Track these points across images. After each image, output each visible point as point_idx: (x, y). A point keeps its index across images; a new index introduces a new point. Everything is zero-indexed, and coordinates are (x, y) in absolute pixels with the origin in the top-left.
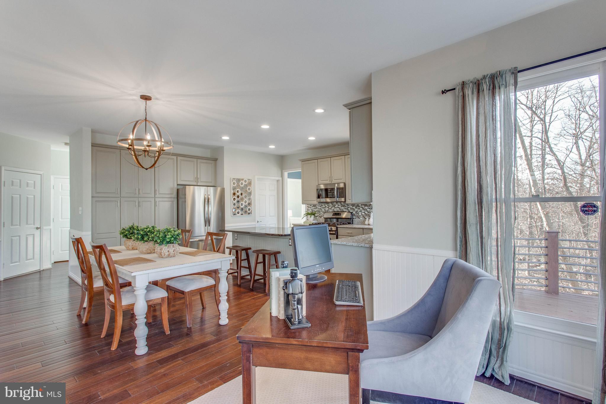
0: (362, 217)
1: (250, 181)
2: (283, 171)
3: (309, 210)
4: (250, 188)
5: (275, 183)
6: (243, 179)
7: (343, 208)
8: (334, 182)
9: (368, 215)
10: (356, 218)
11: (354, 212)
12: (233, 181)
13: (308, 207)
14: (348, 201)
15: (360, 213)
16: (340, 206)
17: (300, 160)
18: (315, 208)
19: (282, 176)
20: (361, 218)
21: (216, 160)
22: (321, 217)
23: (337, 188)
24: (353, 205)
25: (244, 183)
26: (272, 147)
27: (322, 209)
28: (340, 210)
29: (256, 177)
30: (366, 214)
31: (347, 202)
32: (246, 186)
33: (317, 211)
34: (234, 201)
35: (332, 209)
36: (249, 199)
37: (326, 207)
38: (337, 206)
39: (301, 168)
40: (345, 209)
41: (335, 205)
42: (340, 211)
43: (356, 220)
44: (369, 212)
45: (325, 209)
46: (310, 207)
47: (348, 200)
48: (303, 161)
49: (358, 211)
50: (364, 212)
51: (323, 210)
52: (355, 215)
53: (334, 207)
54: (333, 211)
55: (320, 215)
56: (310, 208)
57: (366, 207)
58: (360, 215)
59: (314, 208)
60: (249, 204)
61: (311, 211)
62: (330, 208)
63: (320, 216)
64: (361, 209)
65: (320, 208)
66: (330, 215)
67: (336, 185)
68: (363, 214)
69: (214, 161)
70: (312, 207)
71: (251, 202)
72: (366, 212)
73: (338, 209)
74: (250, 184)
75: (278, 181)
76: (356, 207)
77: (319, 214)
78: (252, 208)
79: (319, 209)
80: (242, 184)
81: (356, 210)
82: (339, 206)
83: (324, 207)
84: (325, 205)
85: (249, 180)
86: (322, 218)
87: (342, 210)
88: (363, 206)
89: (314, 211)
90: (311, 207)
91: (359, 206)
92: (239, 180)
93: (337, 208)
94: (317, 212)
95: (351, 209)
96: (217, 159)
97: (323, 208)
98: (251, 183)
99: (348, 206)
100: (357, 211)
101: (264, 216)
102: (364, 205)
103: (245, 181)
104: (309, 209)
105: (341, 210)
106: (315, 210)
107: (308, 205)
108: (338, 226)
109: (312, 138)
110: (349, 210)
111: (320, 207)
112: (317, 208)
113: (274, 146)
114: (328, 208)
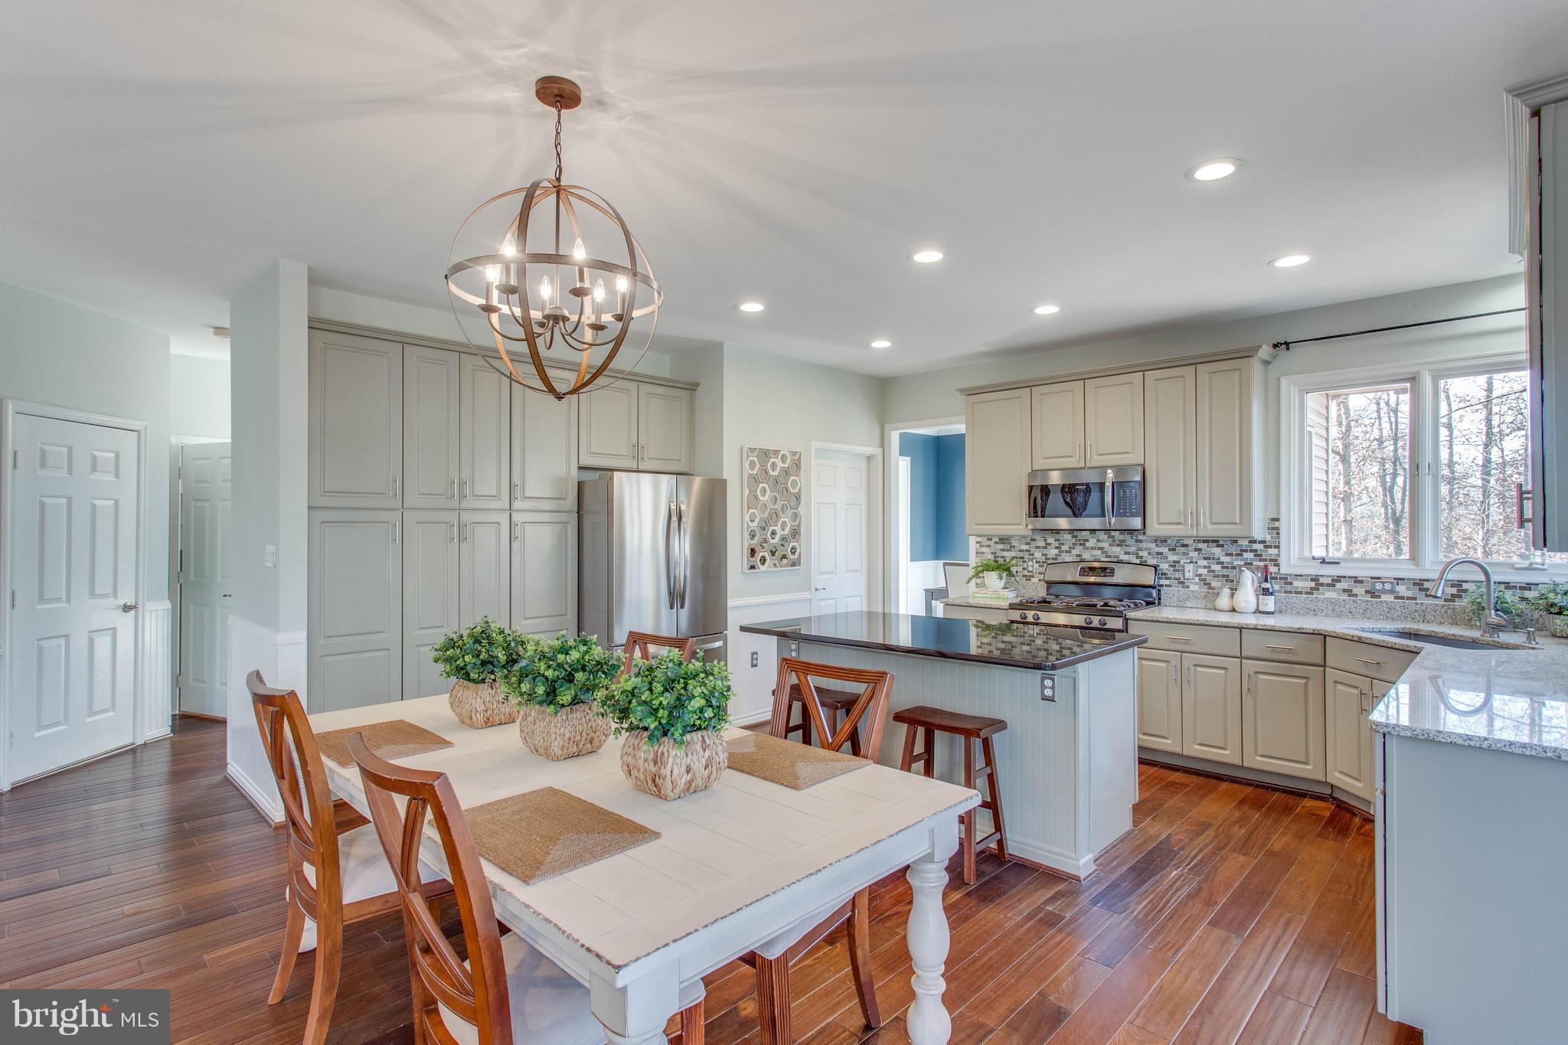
0: (1196, 583)
1: (797, 457)
2: (886, 426)
3: (983, 553)
4: (795, 480)
5: (863, 465)
6: (776, 452)
7: (1117, 549)
8: (1098, 461)
9: (1223, 576)
10: (1171, 586)
11: (1164, 567)
12: (750, 458)
13: (977, 542)
14: (1155, 529)
15: (1189, 568)
16: (1105, 545)
17: (962, 391)
18: (1007, 547)
19: (883, 443)
20: (1193, 587)
21: (692, 387)
22: (1028, 578)
23: (1113, 483)
24: (1162, 541)
25: (780, 465)
26: (881, 344)
27: (1033, 550)
28: (1107, 557)
29: (815, 444)
30: (1214, 571)
31: (1149, 532)
32: (786, 472)
33: (1017, 558)
34: (750, 524)
35: (1075, 552)
36: (796, 516)
37: (1050, 544)
38: (1092, 543)
39: (964, 417)
40: (1127, 553)
41: (1088, 541)
42: (1108, 560)
43: (1171, 593)
44: (1228, 568)
45: (1045, 551)
46: (988, 543)
47: (1156, 526)
48: (971, 392)
49: (1182, 563)
50: (1205, 567)
51: (1038, 555)
52: (1165, 574)
53: (1081, 545)
54: (1078, 559)
55: (1026, 573)
56: (989, 546)
57: (1216, 551)
58: (1187, 575)
59: (1001, 546)
60: (795, 533)
61: (990, 557)
62: (1065, 548)
63: (1024, 576)
64: (1194, 554)
65: (1026, 547)
66: (1072, 575)
67: (1110, 474)
68: (1204, 571)
69: (689, 392)
70: (995, 543)
71: (799, 526)
72: (1216, 567)
73: (1099, 552)
74: (797, 465)
75: (869, 458)
76: (1170, 550)
77: (1020, 569)
78: (801, 545)
79: (1020, 551)
80: (774, 466)
81: (1172, 557)
82: (1102, 545)
83: (1042, 544)
84: (1045, 540)
85: (794, 453)
86: (1035, 580)
87: (1115, 557)
88: (1202, 546)
89: (1004, 557)
90: (992, 543)
91: (1187, 546)
92: (765, 454)
93: (1093, 548)
94: (1014, 562)
95: (1149, 554)
96: (697, 385)
97: (1037, 547)
98: (800, 463)
99: (1141, 545)
100: (1179, 562)
101: (831, 572)
102: (1204, 541)
103: (783, 459)
104: (984, 549)
105: (1110, 557)
106: (1005, 554)
107: (979, 539)
108: (1131, 614)
109: (1047, 310)
110: (1142, 557)
111: (1026, 544)
112: (1014, 547)
113: (890, 341)
114: (1056, 548)
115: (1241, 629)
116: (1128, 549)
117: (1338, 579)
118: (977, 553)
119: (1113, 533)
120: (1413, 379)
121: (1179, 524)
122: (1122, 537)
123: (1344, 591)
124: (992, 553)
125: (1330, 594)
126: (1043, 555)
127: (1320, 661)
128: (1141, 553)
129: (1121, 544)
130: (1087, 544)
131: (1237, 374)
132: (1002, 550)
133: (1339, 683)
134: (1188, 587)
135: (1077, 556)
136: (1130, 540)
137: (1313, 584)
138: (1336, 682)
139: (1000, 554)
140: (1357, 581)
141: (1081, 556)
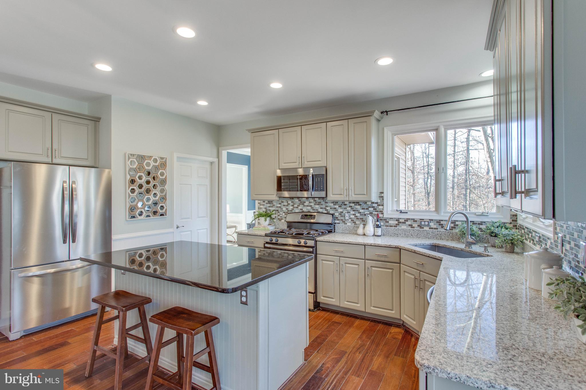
0: (350, 222)
1: (164, 160)
2: (220, 148)
3: (261, 208)
4: (163, 172)
5: (208, 166)
6: (150, 157)
7: (317, 206)
8: (306, 164)
9: (361, 219)
10: (339, 223)
11: (337, 214)
12: (131, 159)
13: (259, 203)
15: (347, 215)
16: (312, 204)
17: (249, 130)
18: (271, 205)
19: (218, 156)
20: (349, 224)
21: (96, 120)
22: (280, 220)
23: (313, 175)
24: (335, 203)
25: (152, 163)
26: (203, 103)
27: (282, 207)
28: (313, 210)
29: (175, 155)
30: (357, 216)
31: (329, 198)
32: (156, 168)
33: (275, 210)
34: (131, 194)
35: (300, 208)
36: (162, 191)
37: (289, 204)
38: (307, 203)
39: (249, 145)
40: (321, 208)
41: (305, 202)
42: (313, 211)
43: (340, 227)
44: (362, 215)
45: (287, 207)
46: (263, 203)
47: (331, 196)
48: (254, 131)
49: (344, 213)
50: (353, 215)
51: (284, 209)
52: (337, 218)
53: (302, 204)
54: (301, 211)
55: (279, 217)
56: (264, 205)
57: (358, 207)
58: (346, 218)
59: (269, 205)
60: (164, 198)
61: (264, 210)
62: (296, 206)
63: (278, 219)
64: (349, 209)
65: (279, 205)
66: (298, 218)
67: (311, 171)
68: (352, 217)
69: (93, 122)
70: (266, 203)
71: (165, 195)
73: (309, 208)
74: (163, 165)
75: (212, 163)
76: (339, 207)
77: (277, 215)
78: (167, 205)
79: (277, 207)
80: (148, 164)
81: (340, 210)
82: (311, 204)
83: (286, 204)
84: (287, 202)
85: (162, 158)
86: (283, 221)
87: (316, 210)
88: (352, 205)
89: (270, 210)
91: (346, 205)
92: (141, 158)
93: (307, 206)
94: (274, 212)
95: (331, 208)
96: (100, 119)
97: (284, 205)
98: (166, 163)
99: (327, 205)
100: (343, 212)
101: (189, 218)
102: (353, 203)
103: (155, 161)
104: (262, 206)
105: (314, 210)
106: (270, 208)
107: (259, 202)
108: (318, 239)
109: (276, 85)
110: (327, 210)
111: (280, 204)
112: (274, 205)
113: (207, 102)
114: (292, 206)
115: (365, 245)
116: (322, 206)
117: (407, 220)
118: (259, 208)
119: (316, 199)
120: (437, 130)
121: (341, 194)
122: (319, 201)
123: (409, 225)
124: (265, 208)
125: (404, 227)
126: (286, 209)
127: (398, 261)
128: (327, 208)
129: (319, 204)
130: (305, 204)
131: (365, 124)
132: (269, 207)
133: (406, 272)
134: (346, 224)
135: (301, 209)
136: (322, 202)
137: (397, 222)
138: (405, 271)
139: (268, 208)
140: (415, 221)
141: (302, 209)
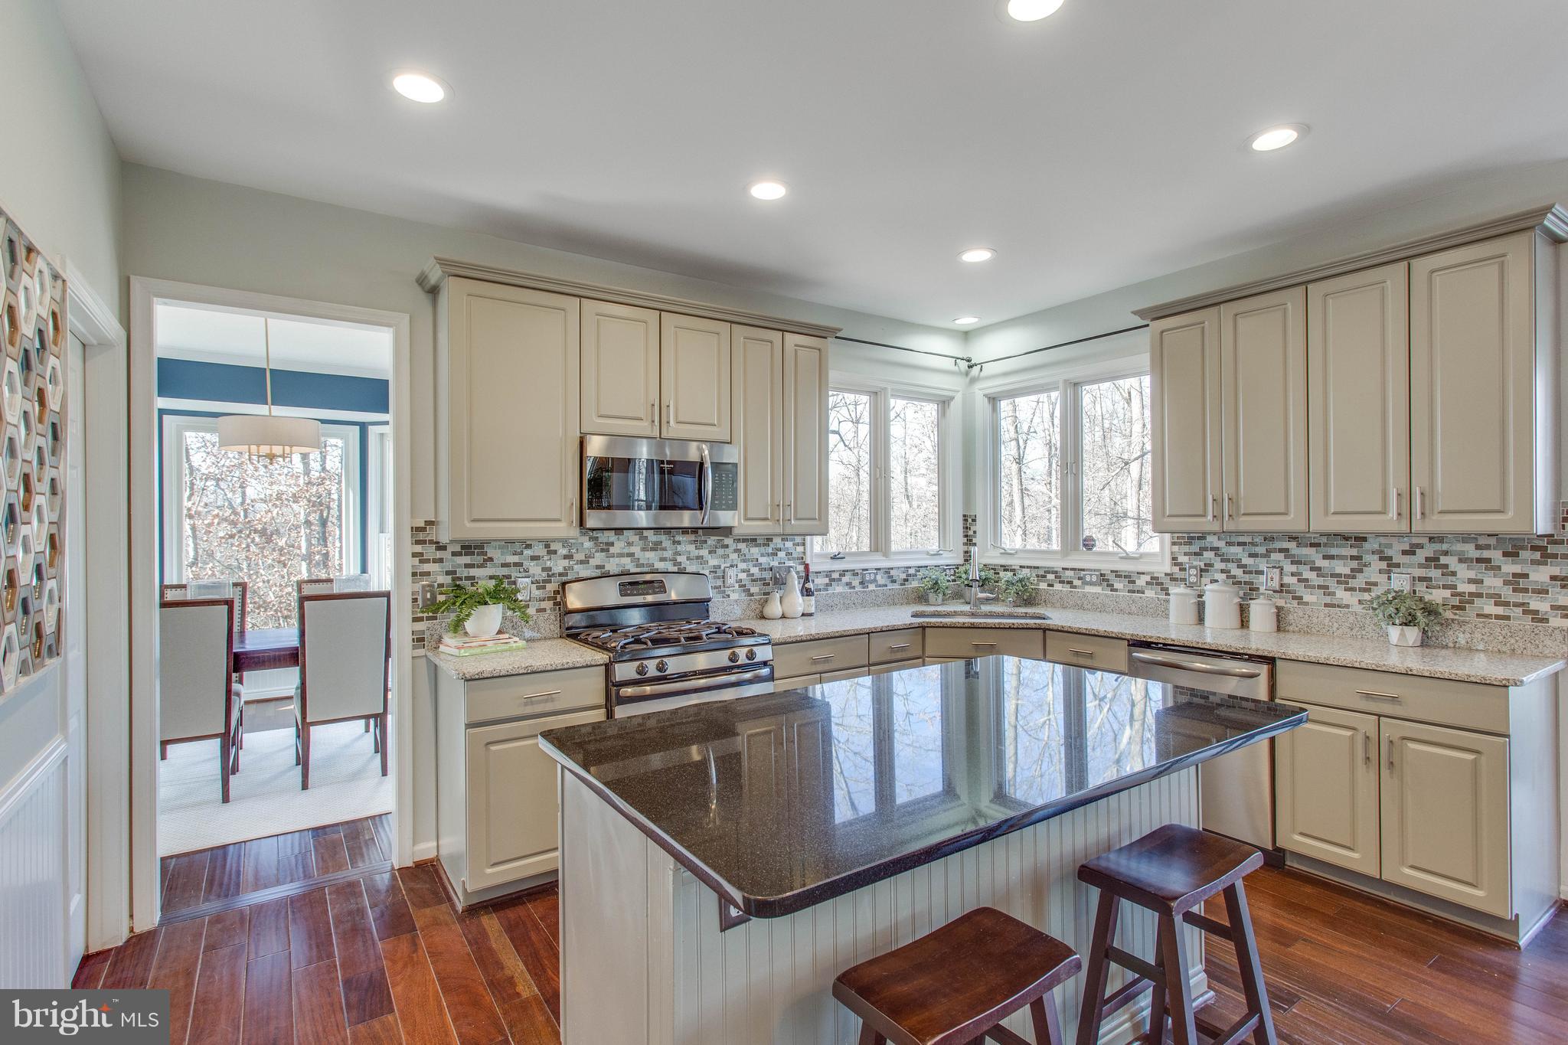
0: (738, 592)
2: (137, 284)
7: (651, 555)
9: (761, 579)
10: (713, 597)
11: (706, 573)
13: (414, 555)
15: (729, 573)
16: (636, 549)
18: (479, 559)
20: (734, 596)
24: (700, 542)
27: (527, 563)
28: (638, 566)
30: (754, 575)
37: (552, 552)
38: (618, 547)
40: (662, 559)
41: (612, 544)
42: (638, 570)
43: (717, 605)
44: (764, 570)
45: (547, 564)
46: (439, 554)
49: (722, 568)
50: (747, 571)
51: (533, 570)
53: (602, 550)
54: (598, 573)
56: (441, 560)
57: (755, 551)
58: (728, 582)
64: (734, 556)
65: (516, 559)
66: (605, 595)
68: (743, 576)
70: (454, 554)
72: (756, 570)
73: (627, 561)
76: (710, 552)
79: (504, 565)
81: (713, 561)
82: (633, 549)
83: (541, 552)
84: (547, 547)
87: (649, 565)
88: (742, 546)
89: (471, 578)
90: (446, 555)
91: (727, 547)
93: (621, 555)
95: (688, 559)
97: (535, 558)
100: (720, 567)
102: (744, 541)
105: (643, 565)
106: (473, 572)
109: (768, 191)
110: (681, 564)
111: (515, 554)
112: (491, 559)
114: (566, 557)
115: (869, 634)
116: (663, 554)
117: (843, 573)
118: (414, 574)
122: (654, 538)
123: (847, 584)
124: (448, 573)
125: (839, 589)
126: (544, 570)
128: (679, 559)
129: (656, 547)
130: (612, 550)
131: (818, 355)
132: (467, 566)
134: (729, 596)
135: (598, 567)
136: (666, 542)
137: (827, 580)
139: (463, 572)
141: (603, 567)
